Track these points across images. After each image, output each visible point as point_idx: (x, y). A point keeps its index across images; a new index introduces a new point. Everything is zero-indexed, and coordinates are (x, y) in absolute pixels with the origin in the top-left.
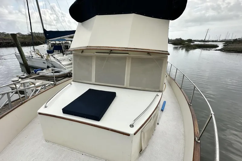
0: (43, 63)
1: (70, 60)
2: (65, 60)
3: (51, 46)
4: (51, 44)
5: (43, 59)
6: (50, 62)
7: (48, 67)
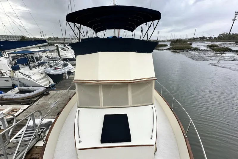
0: (5, 81)
1: (41, 73)
2: (35, 74)
3: (12, 59)
4: (11, 57)
5: (4, 77)
6: (17, 79)
7: (14, 86)
